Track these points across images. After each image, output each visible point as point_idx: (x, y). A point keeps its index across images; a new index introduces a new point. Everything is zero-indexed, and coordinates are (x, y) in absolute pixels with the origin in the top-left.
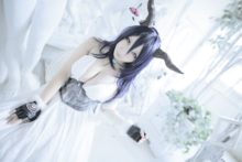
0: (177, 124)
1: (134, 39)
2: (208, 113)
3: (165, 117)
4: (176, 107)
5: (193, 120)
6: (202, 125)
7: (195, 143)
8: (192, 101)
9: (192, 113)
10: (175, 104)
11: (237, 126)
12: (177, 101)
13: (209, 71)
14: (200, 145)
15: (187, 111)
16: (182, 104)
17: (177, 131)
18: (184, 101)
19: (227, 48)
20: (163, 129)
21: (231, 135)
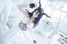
0: (46, 27)
2: (52, 23)
4: (45, 23)
5: (49, 25)
6: (52, 25)
7: (51, 30)
8: (48, 21)
9: (49, 24)
11: (59, 23)
13: (50, 13)
14: (52, 30)
15: (48, 23)
16: (46, 22)
17: (47, 29)
18: (46, 21)
19: (52, 7)
20: (43, 29)
21: (58, 26)
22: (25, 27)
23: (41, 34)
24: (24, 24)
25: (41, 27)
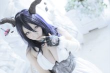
0: (89, 7)
1: (25, 30)
3: (83, 15)
4: (78, 6)
10: (75, 7)
12: (74, 5)
16: (77, 2)
17: (93, 9)
20: (91, 18)
22: (65, 65)
23: (97, 29)
24: (56, 66)
25: (81, 20)
